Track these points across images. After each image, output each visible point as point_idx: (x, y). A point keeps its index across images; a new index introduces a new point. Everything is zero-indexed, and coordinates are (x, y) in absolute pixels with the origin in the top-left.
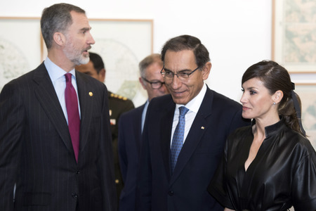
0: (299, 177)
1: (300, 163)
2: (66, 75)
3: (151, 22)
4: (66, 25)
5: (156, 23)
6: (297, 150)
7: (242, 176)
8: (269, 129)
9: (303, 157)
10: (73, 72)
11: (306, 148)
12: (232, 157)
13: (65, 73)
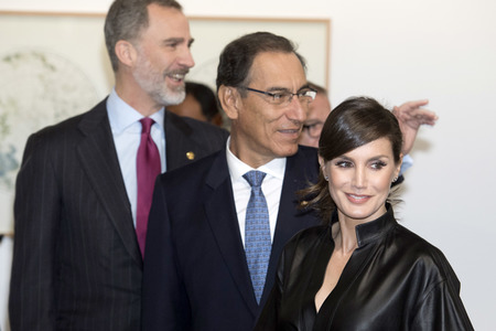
0: (423, 325)
1: (424, 297)
2: (142, 121)
3: (326, 22)
4: (138, 29)
5: (335, 25)
6: (418, 272)
7: (310, 321)
8: (363, 230)
9: (431, 286)
10: (158, 117)
11: (435, 267)
12: (291, 283)
13: (141, 117)
